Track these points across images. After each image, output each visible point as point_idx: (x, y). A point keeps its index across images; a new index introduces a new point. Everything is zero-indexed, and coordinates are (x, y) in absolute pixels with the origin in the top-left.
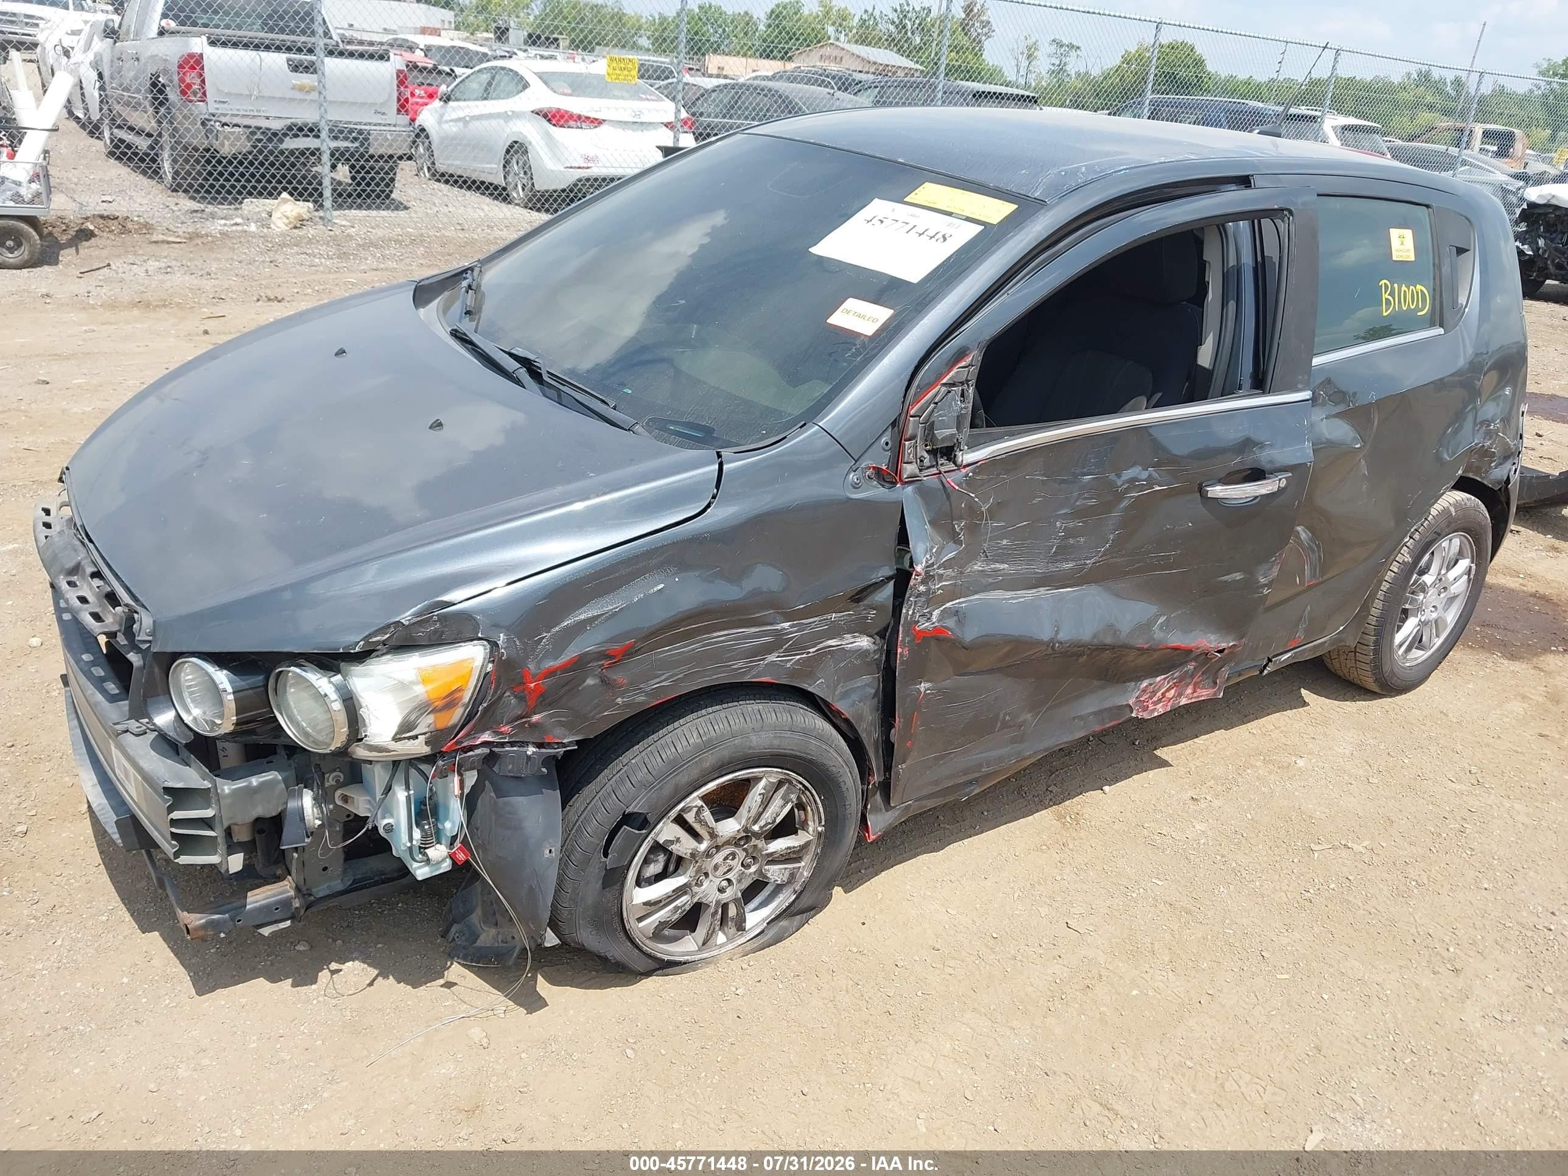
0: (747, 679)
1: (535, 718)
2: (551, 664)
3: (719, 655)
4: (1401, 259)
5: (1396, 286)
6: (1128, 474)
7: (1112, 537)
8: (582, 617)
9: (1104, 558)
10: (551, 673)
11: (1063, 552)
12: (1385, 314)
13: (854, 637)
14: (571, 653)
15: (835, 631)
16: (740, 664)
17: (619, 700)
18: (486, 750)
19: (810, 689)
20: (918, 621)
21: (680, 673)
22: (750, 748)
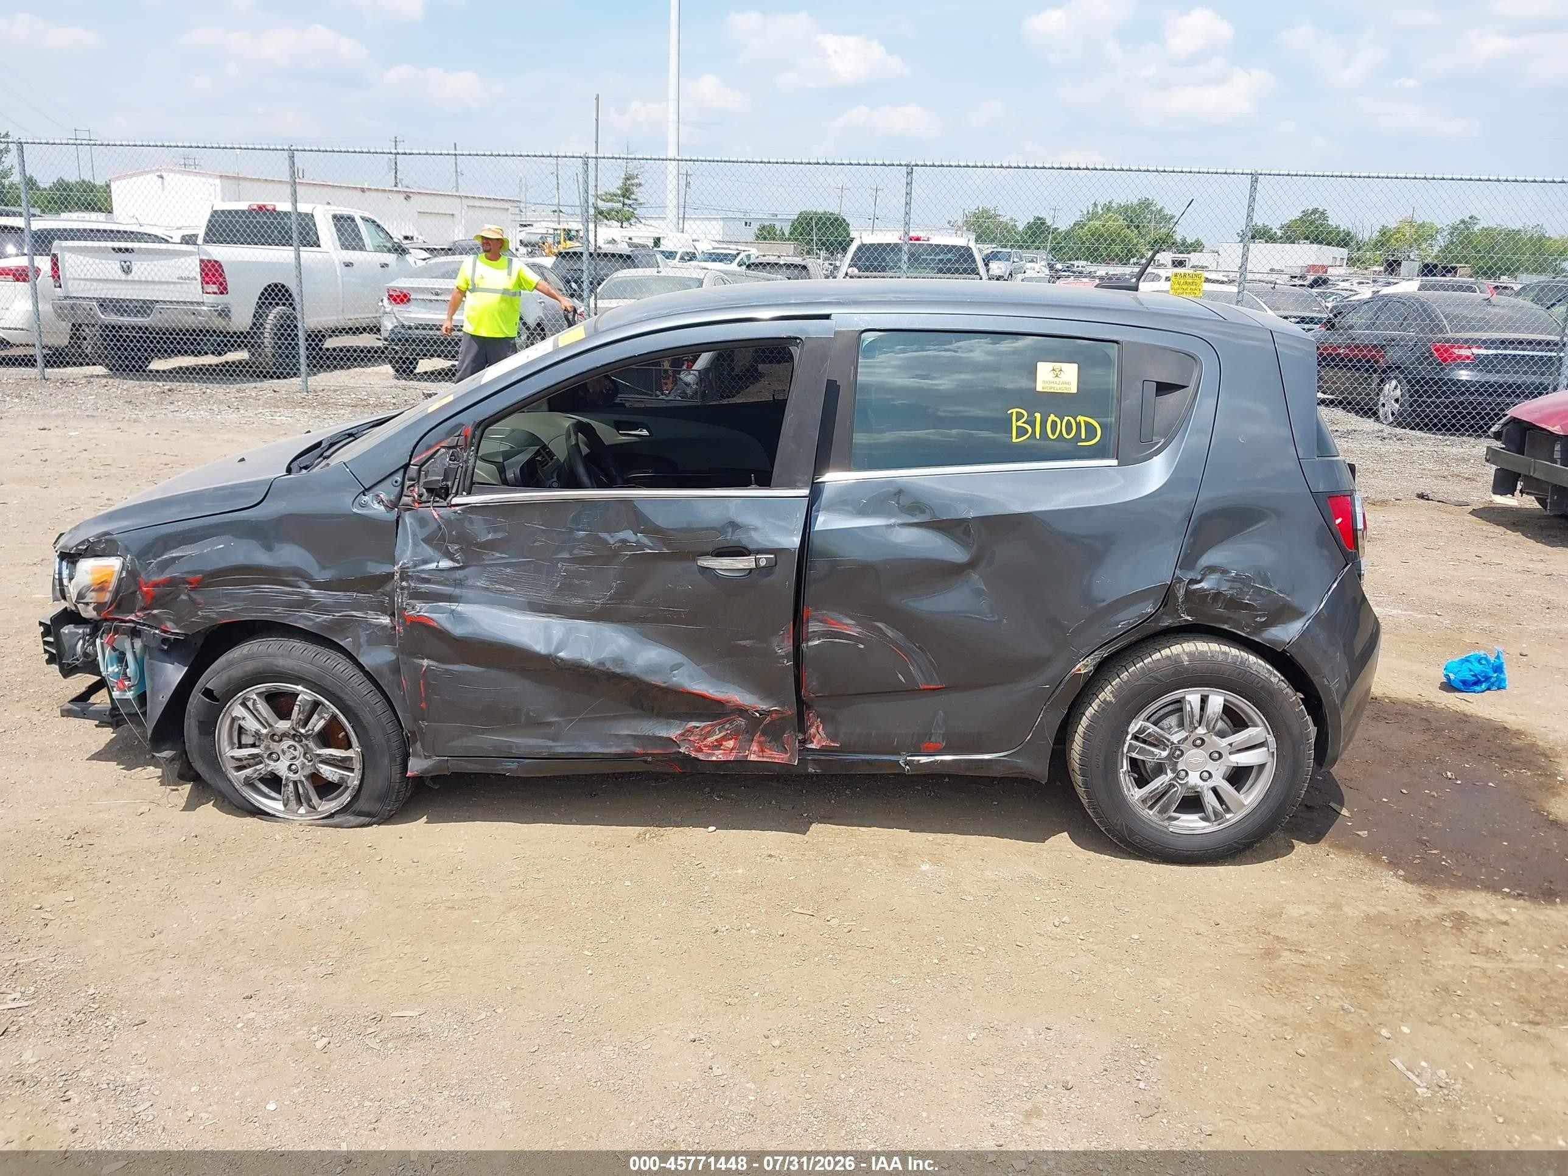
0: (286, 621)
1: (155, 612)
2: (156, 579)
3: (265, 600)
4: (1052, 391)
5: (1038, 415)
6: (621, 535)
7: (614, 584)
8: (174, 555)
9: (613, 602)
10: (156, 585)
11: (567, 587)
12: (1014, 440)
13: (377, 615)
14: (167, 575)
15: (357, 606)
16: (279, 610)
17: (199, 613)
18: (132, 625)
19: (341, 643)
20: (406, 609)
21: (240, 605)
22: (277, 666)
